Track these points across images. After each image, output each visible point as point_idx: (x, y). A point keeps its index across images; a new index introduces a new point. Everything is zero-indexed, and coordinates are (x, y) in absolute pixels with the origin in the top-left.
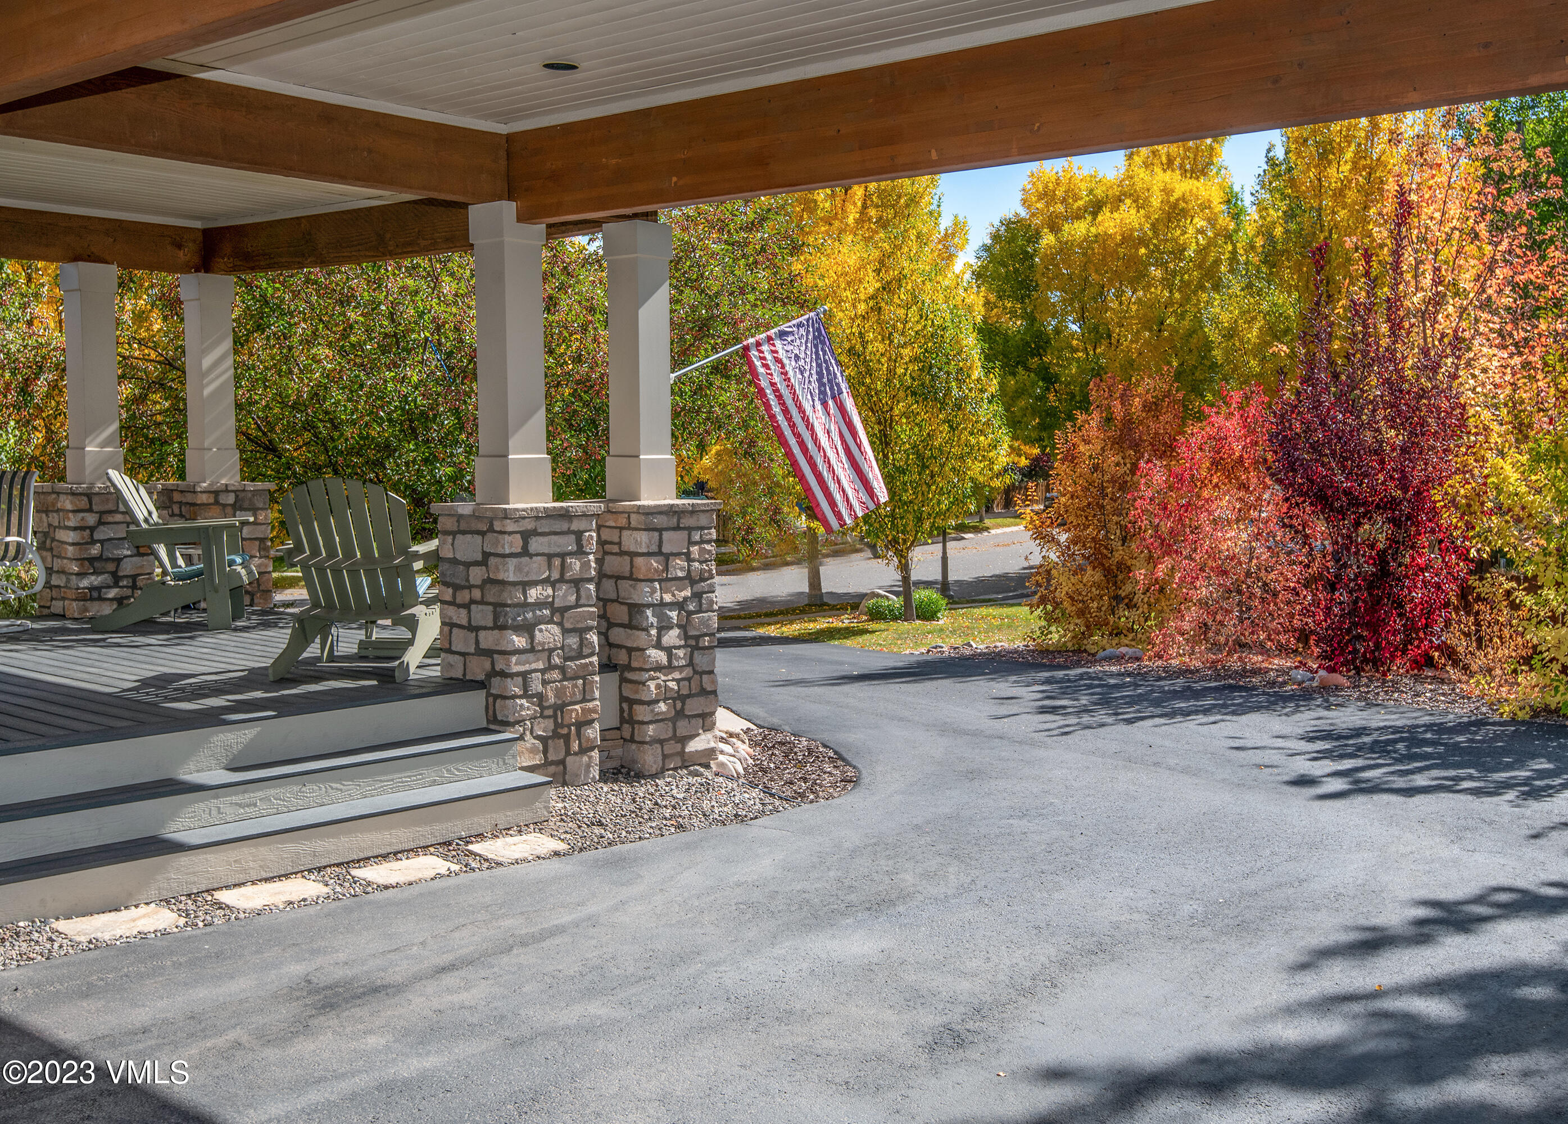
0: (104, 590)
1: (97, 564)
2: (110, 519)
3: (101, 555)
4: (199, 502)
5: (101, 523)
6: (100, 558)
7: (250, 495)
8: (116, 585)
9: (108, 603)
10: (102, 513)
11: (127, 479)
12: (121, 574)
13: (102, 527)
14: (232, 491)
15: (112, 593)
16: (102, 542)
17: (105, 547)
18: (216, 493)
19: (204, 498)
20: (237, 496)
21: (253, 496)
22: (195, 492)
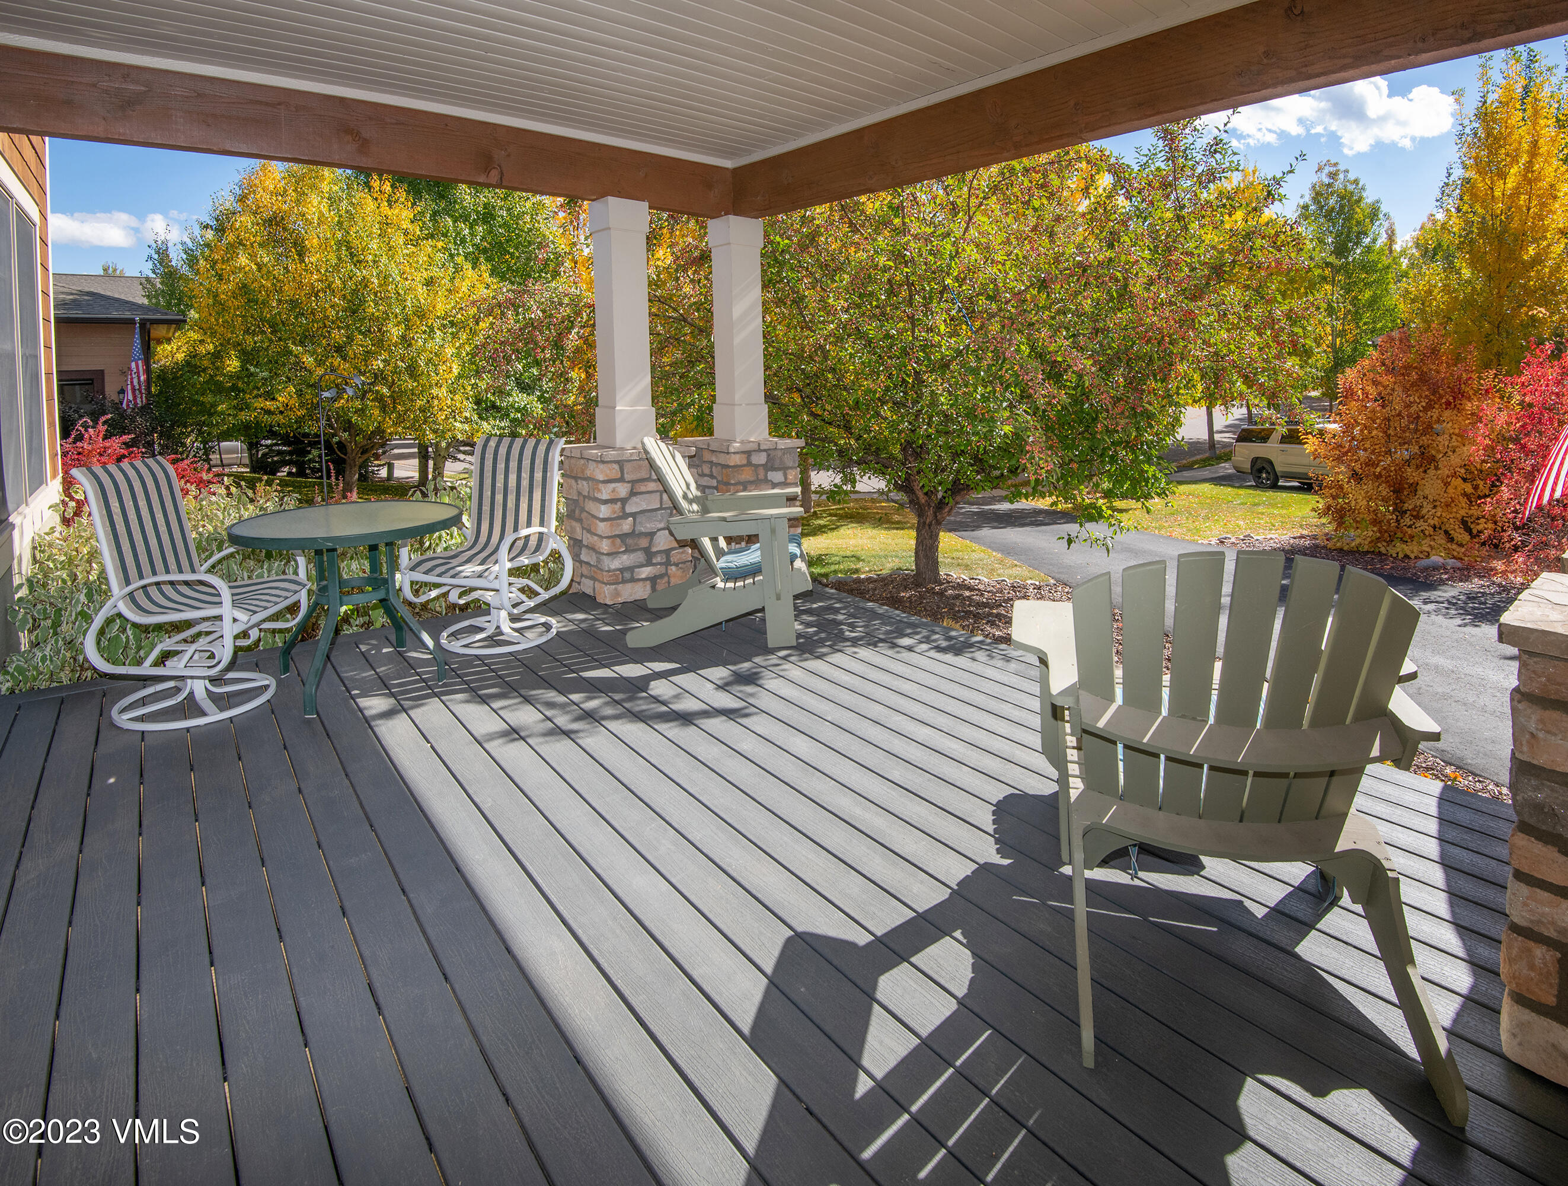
0: (637, 570)
1: (629, 541)
2: (643, 489)
3: (634, 530)
4: (732, 464)
5: (633, 493)
6: (632, 534)
7: (780, 454)
8: (649, 563)
9: (641, 584)
10: (633, 482)
11: (662, 445)
12: (654, 549)
13: (634, 499)
14: (765, 450)
15: (645, 572)
16: (634, 515)
17: (638, 520)
18: (748, 453)
19: (736, 460)
20: (769, 455)
21: (784, 454)
22: (728, 453)
